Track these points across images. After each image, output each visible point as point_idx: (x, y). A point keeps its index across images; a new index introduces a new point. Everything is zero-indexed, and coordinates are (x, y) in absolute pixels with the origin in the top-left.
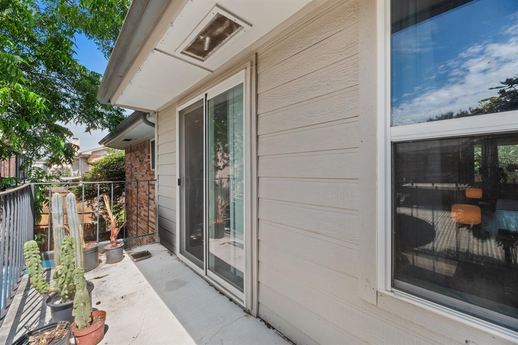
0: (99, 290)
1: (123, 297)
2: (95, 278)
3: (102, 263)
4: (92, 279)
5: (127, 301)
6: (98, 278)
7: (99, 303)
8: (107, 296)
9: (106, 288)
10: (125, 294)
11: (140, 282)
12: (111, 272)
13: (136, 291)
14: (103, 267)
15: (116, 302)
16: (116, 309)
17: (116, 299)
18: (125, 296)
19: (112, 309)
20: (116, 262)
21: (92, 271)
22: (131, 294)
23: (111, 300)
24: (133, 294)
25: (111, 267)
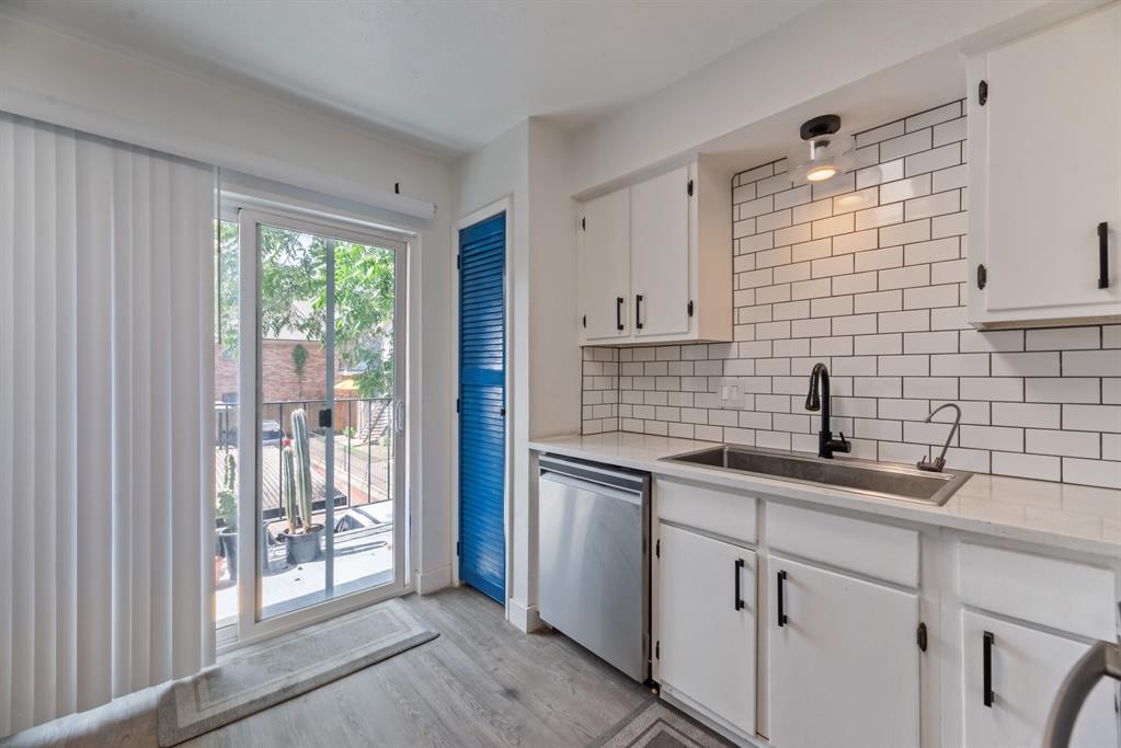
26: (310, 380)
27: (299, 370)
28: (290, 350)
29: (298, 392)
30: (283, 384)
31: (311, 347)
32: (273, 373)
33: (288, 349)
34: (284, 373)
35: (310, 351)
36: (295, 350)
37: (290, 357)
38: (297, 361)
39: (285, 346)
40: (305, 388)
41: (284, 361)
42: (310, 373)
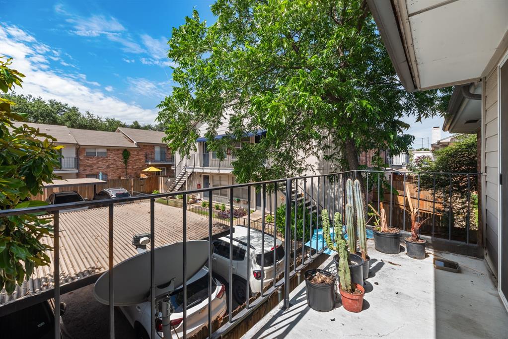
0: (385, 274)
1: (397, 293)
2: (389, 262)
3: (403, 252)
4: (386, 261)
5: (399, 299)
6: (391, 263)
7: (377, 284)
8: (387, 282)
9: (391, 275)
10: (402, 292)
11: (425, 292)
12: (405, 265)
13: (413, 297)
14: (402, 256)
15: (389, 293)
16: (385, 298)
17: (391, 290)
18: (401, 294)
19: (382, 296)
20: (415, 258)
21: (391, 255)
22: (407, 296)
23: (387, 288)
24: (408, 297)
25: (408, 259)
26: (131, 167)
27: (126, 162)
28: (121, 152)
29: (125, 173)
30: (118, 169)
31: (132, 150)
32: (112, 164)
33: (120, 152)
34: (118, 163)
35: (131, 153)
36: (124, 152)
37: (121, 155)
38: (124, 158)
39: (118, 150)
40: (129, 171)
41: (118, 157)
42: (131, 163)
